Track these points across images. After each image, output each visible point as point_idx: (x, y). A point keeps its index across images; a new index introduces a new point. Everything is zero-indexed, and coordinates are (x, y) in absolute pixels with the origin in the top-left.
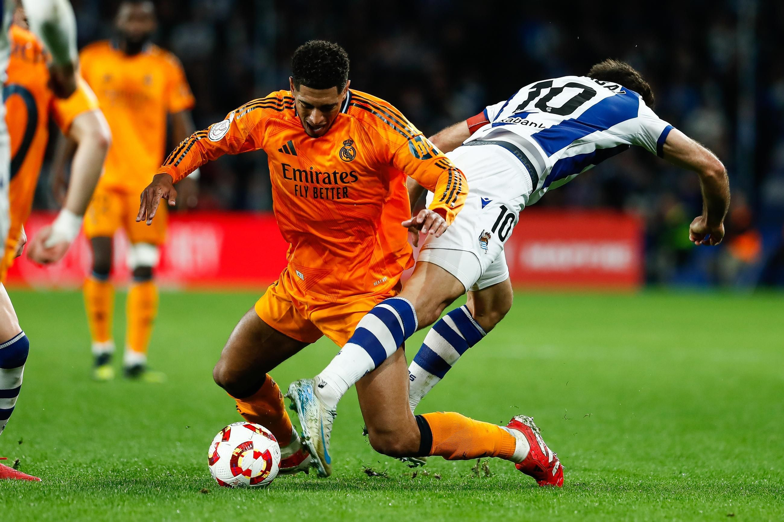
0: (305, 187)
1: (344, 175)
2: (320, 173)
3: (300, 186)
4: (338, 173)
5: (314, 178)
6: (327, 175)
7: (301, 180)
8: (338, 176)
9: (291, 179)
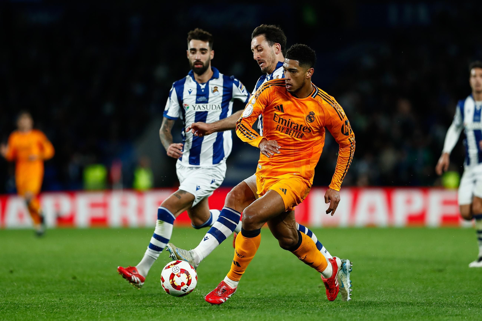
0: (283, 127)
1: (306, 128)
2: (294, 123)
3: (280, 126)
4: (303, 126)
5: (290, 125)
6: (297, 125)
7: (282, 124)
8: (302, 127)
9: (277, 122)
